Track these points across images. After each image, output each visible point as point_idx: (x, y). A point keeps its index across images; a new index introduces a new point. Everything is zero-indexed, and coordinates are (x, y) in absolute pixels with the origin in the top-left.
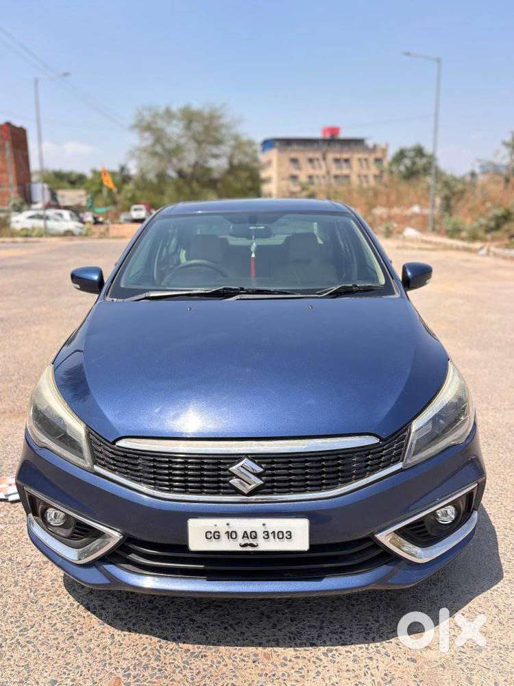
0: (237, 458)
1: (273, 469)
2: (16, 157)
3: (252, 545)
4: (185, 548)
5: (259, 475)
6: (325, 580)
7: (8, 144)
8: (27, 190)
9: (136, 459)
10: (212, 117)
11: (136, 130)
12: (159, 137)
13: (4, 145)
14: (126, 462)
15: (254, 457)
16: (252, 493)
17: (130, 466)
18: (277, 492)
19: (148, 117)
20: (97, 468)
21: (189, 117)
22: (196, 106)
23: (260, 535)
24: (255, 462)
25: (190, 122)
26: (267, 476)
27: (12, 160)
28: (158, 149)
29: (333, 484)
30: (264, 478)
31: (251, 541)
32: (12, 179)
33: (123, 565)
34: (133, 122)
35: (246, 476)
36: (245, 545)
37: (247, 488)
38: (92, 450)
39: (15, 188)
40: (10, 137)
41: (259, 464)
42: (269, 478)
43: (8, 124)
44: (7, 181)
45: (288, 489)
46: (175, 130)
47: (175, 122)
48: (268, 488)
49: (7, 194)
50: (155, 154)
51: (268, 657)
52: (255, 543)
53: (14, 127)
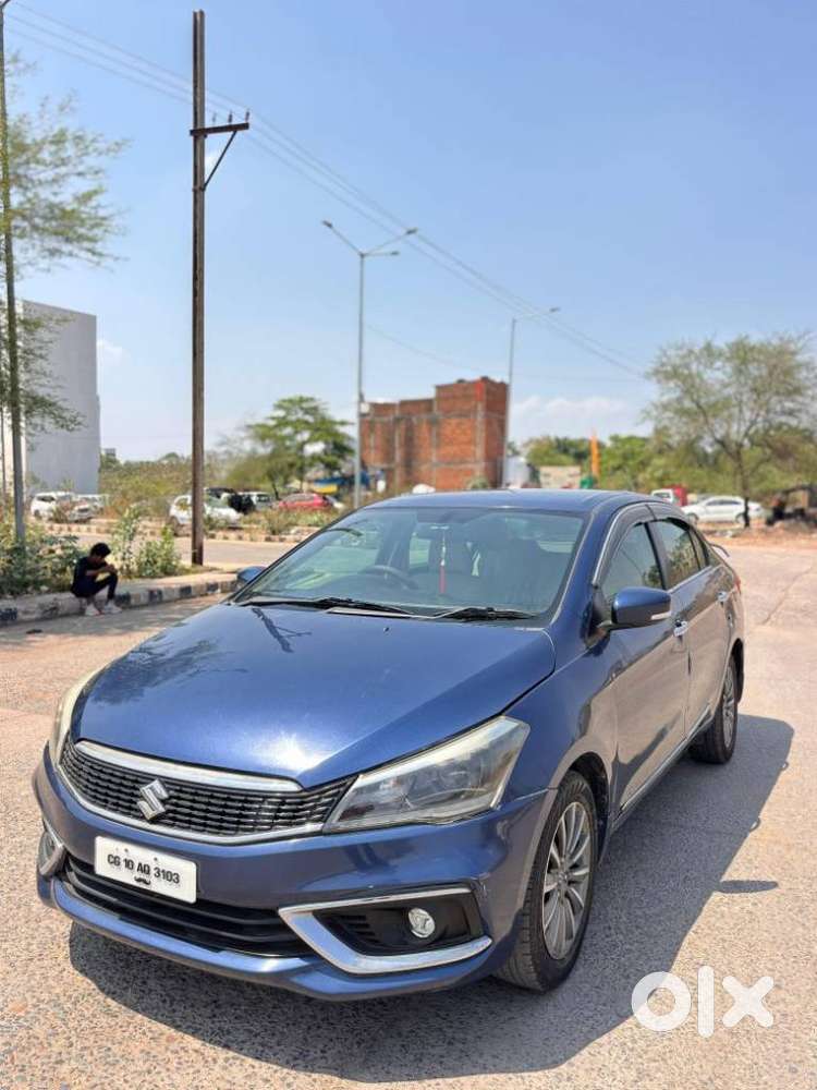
0: (149, 778)
1: (179, 798)
2: (489, 423)
3: (145, 882)
5: (163, 802)
6: (222, 953)
7: (480, 407)
8: (499, 465)
10: (782, 352)
11: (654, 379)
12: (690, 385)
13: (476, 407)
16: (153, 820)
18: (179, 826)
19: (674, 357)
21: (742, 354)
22: (755, 338)
23: (153, 872)
24: (165, 787)
25: (744, 362)
26: (172, 804)
27: (483, 427)
28: (688, 404)
29: (232, 829)
30: (168, 807)
31: (143, 876)
32: (480, 451)
34: (650, 367)
35: (152, 799)
36: (139, 880)
37: (150, 813)
39: (483, 464)
40: (485, 397)
41: (168, 790)
42: (172, 808)
43: (485, 380)
44: (474, 453)
45: (189, 824)
46: (717, 376)
47: (718, 364)
48: (170, 818)
49: (470, 473)
50: (682, 412)
51: (170, 1039)
52: (148, 880)
53: (493, 383)
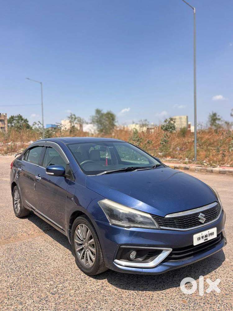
1: (206, 215)
3: (207, 239)
4: (192, 246)
5: (204, 217)
9: (173, 220)
14: (171, 222)
15: (202, 212)
16: (205, 223)
17: (172, 223)
20: (162, 227)
23: (208, 235)
24: (203, 214)
30: (206, 218)
33: (169, 261)
35: (202, 218)
36: (205, 240)
37: (203, 222)
38: (157, 221)
48: (207, 220)
